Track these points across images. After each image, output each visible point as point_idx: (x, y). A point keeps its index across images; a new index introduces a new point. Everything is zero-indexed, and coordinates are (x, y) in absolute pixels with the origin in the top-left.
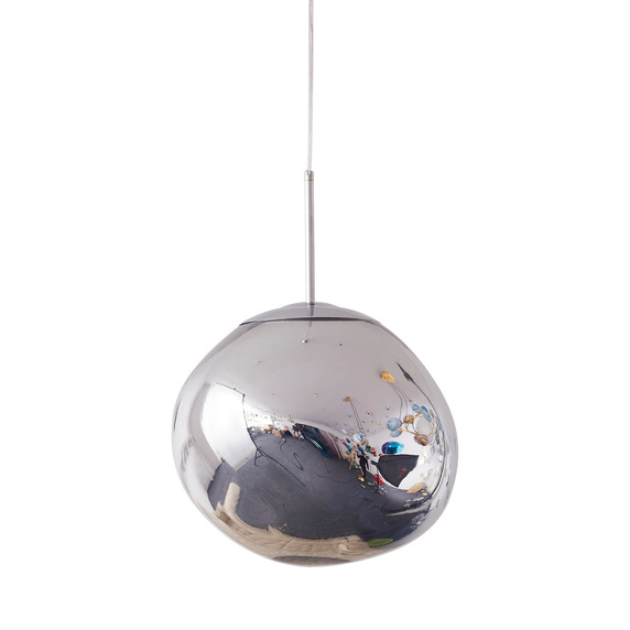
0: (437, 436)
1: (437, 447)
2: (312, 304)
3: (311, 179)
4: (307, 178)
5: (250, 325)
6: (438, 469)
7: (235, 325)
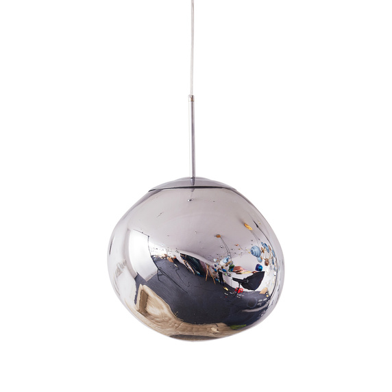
0: (273, 260)
1: (273, 266)
2: (193, 178)
3: (192, 101)
4: (190, 99)
5: (155, 192)
6: (274, 280)
7: (145, 192)
